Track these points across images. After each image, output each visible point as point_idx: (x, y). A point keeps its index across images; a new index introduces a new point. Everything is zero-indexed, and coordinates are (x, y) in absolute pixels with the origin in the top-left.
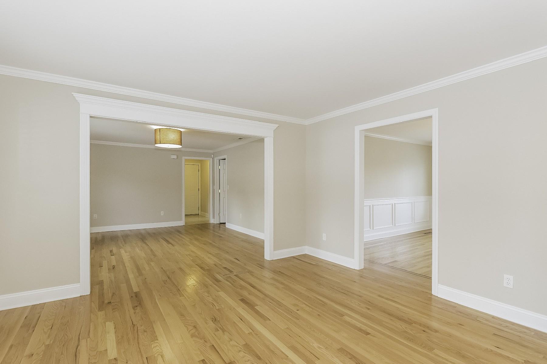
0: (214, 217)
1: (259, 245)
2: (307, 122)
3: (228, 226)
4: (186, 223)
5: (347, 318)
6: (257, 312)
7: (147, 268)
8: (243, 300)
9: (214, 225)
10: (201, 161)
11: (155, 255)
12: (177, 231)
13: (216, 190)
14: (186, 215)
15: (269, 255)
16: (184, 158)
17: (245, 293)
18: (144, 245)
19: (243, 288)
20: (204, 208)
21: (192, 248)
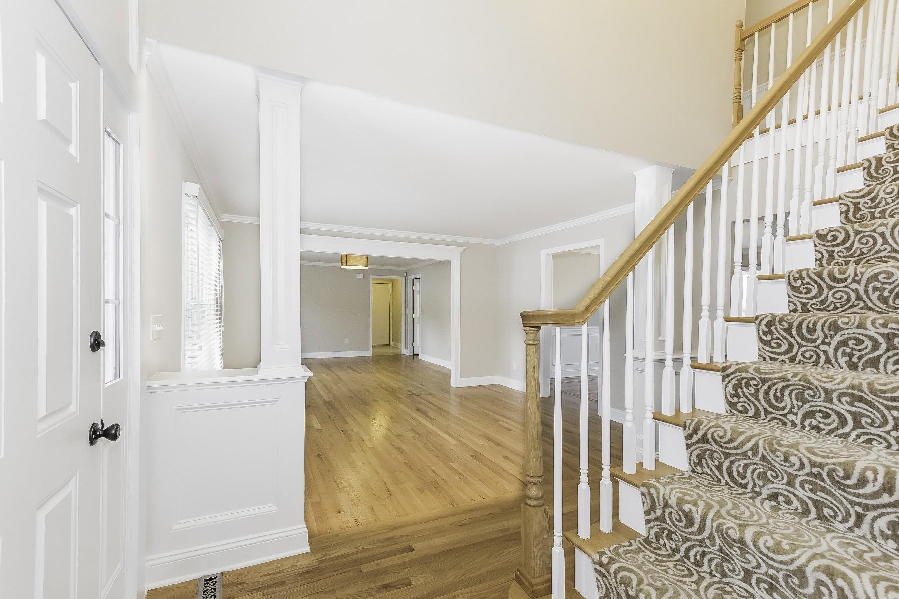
0: (406, 348)
1: (445, 375)
2: (499, 242)
3: (422, 357)
4: (373, 353)
5: (501, 423)
6: (428, 417)
7: (335, 388)
8: (418, 410)
9: (406, 356)
10: (393, 280)
11: (341, 380)
12: (363, 360)
13: (408, 316)
14: (373, 346)
15: (456, 382)
16: (371, 277)
17: (422, 407)
18: (330, 372)
19: (420, 403)
20: (395, 337)
21: (378, 375)
